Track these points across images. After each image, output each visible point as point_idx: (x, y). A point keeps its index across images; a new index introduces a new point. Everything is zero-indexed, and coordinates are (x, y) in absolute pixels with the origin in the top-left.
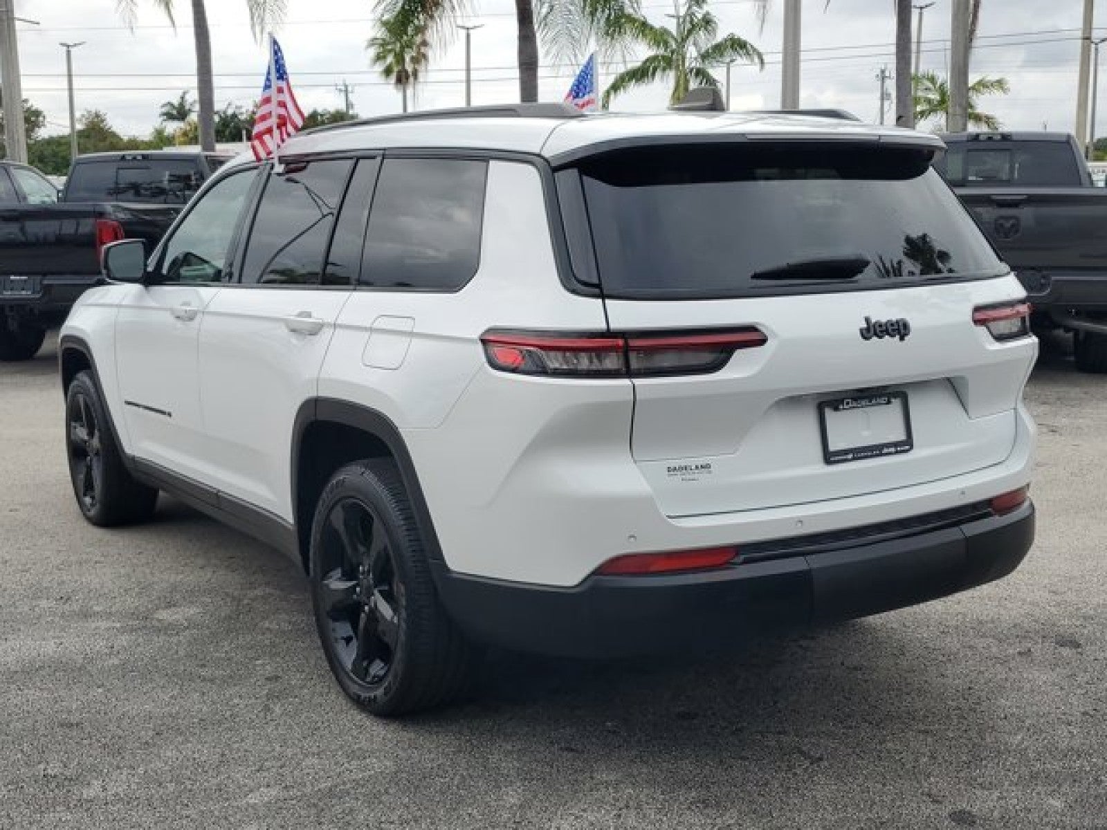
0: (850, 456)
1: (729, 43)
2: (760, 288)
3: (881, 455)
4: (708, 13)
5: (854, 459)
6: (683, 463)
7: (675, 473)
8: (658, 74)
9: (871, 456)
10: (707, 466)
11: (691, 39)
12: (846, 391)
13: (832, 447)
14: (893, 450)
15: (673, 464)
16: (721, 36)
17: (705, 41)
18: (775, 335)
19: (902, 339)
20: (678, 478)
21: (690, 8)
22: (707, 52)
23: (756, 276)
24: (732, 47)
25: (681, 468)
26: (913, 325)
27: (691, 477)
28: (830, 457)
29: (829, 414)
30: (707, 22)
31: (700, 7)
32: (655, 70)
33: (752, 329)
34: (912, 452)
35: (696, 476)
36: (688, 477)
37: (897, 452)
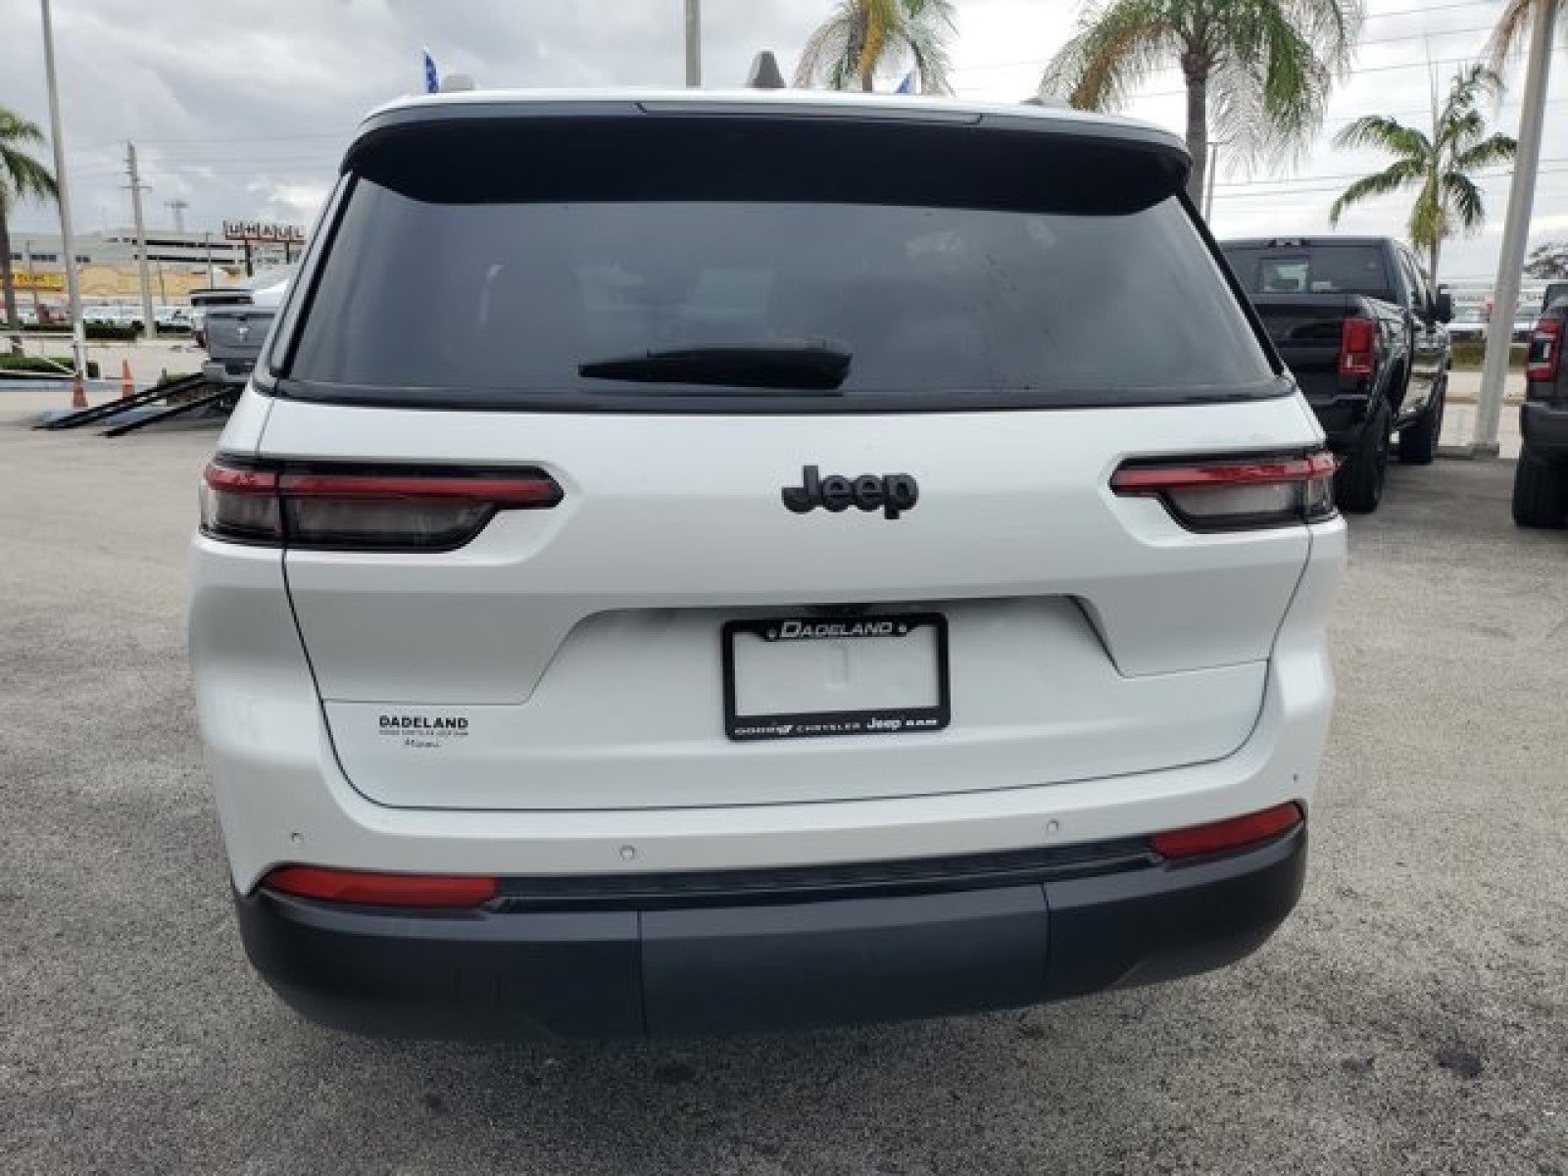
0: (788, 728)
1: (1495, 144)
2: (606, 393)
3: (864, 731)
4: (1474, 112)
5: (793, 734)
6: (411, 712)
7: (395, 728)
8: (1404, 178)
9: (836, 733)
10: (462, 723)
11: (1448, 143)
12: (792, 607)
13: (743, 709)
14: (895, 724)
15: (391, 712)
16: (1487, 134)
17: (1465, 142)
18: (578, 490)
19: (891, 514)
20: (397, 739)
21: (1451, 106)
22: (1466, 155)
23: (589, 371)
24: (1498, 148)
25: (407, 722)
26: (924, 487)
27: (422, 739)
28: (737, 726)
29: (746, 647)
30: (1473, 121)
31: (1466, 106)
32: (1399, 177)
33: (535, 472)
34: (946, 731)
35: (433, 739)
36: (417, 738)
37: (903, 729)
